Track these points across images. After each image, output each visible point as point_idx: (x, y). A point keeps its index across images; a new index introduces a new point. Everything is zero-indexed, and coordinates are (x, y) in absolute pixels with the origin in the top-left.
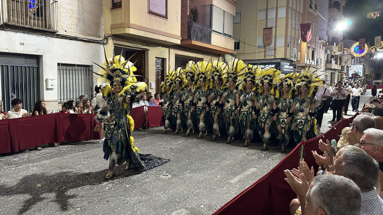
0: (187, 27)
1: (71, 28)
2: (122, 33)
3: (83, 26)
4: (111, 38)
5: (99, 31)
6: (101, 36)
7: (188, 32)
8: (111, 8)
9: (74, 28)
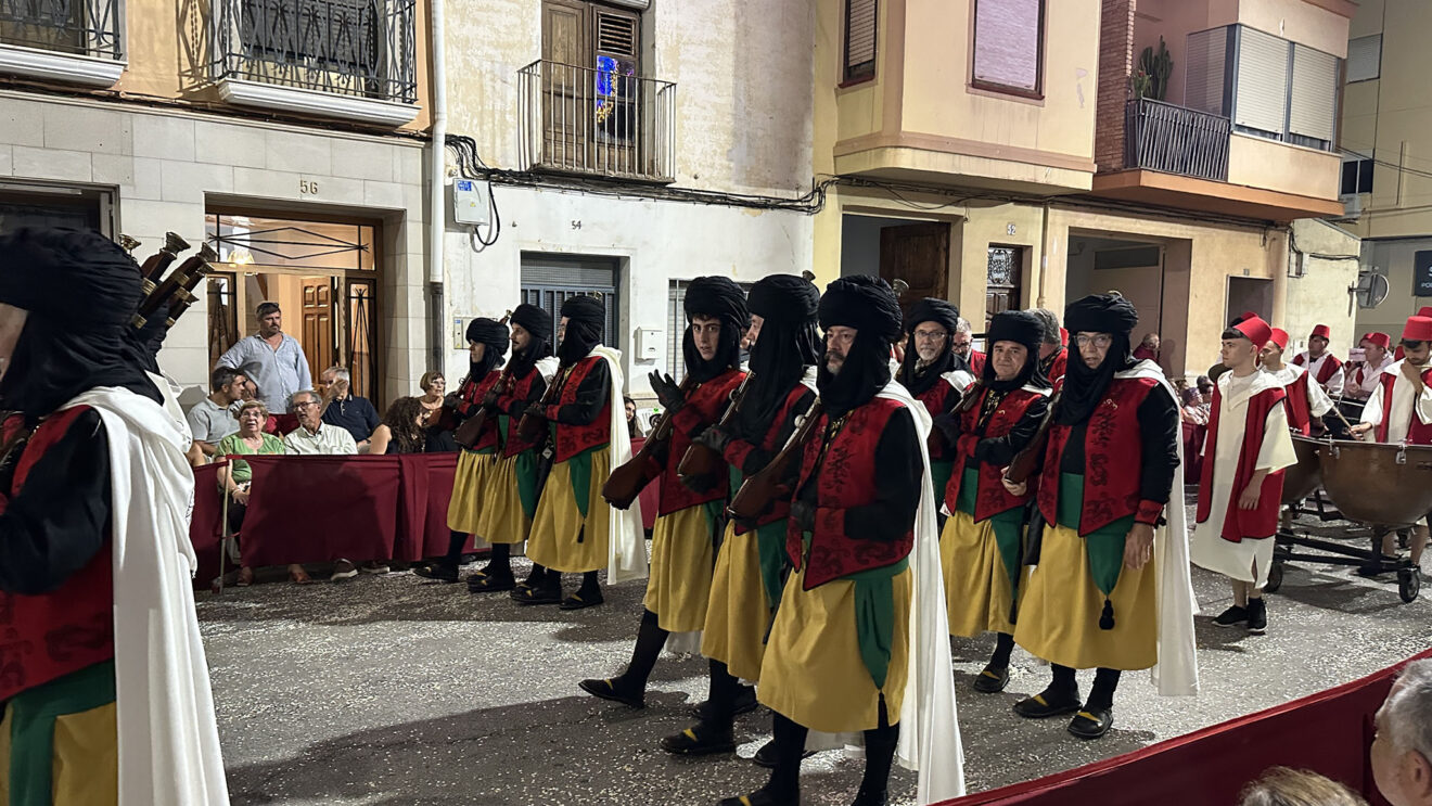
0: (1123, 122)
1: (712, 166)
2: (872, 167)
3: (748, 155)
4: (834, 187)
5: (796, 168)
6: (802, 183)
7: (1126, 139)
8: (840, 86)
9: (721, 165)
